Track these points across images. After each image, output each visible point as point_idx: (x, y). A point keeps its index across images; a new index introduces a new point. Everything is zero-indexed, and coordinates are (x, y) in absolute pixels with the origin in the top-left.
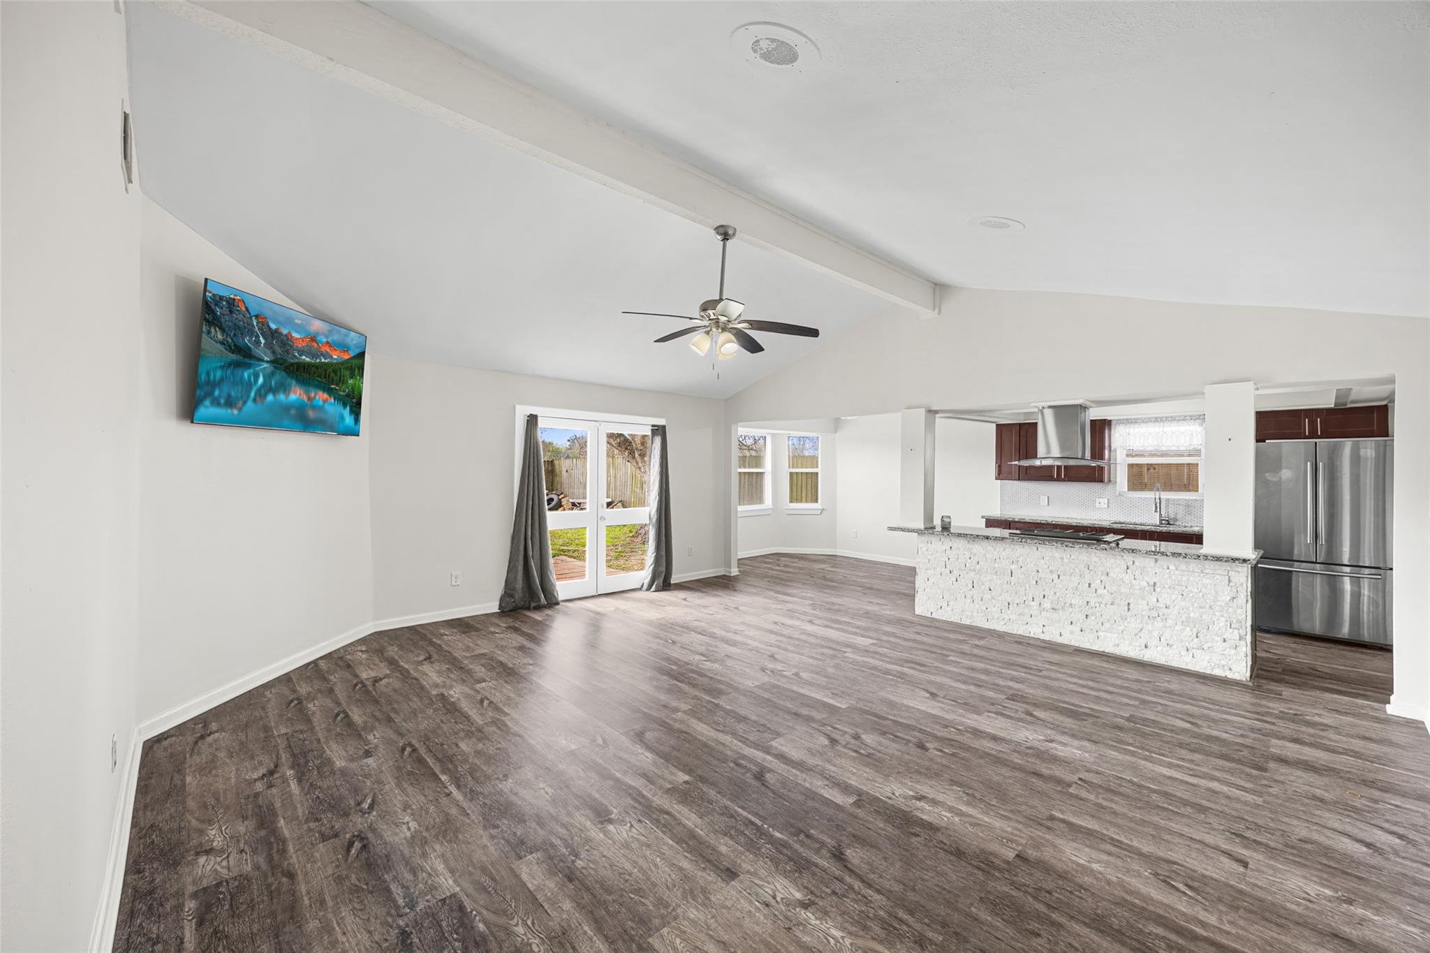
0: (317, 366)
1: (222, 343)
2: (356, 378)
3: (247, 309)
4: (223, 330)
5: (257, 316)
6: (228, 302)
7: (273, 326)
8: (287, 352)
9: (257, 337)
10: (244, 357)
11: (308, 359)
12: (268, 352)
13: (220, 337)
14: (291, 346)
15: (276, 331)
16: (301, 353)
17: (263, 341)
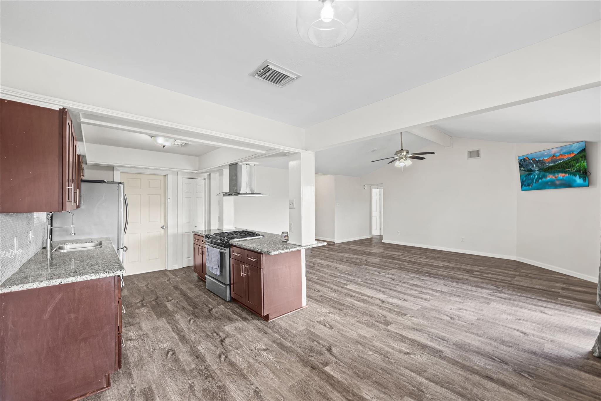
0: (557, 165)
1: (524, 171)
2: (581, 162)
3: (529, 159)
4: (524, 167)
5: (532, 159)
6: (524, 160)
7: (537, 159)
8: (544, 165)
9: (533, 165)
10: (530, 171)
11: (552, 164)
12: (537, 168)
13: (523, 169)
14: (544, 163)
15: (538, 160)
16: (549, 163)
17: (535, 165)
